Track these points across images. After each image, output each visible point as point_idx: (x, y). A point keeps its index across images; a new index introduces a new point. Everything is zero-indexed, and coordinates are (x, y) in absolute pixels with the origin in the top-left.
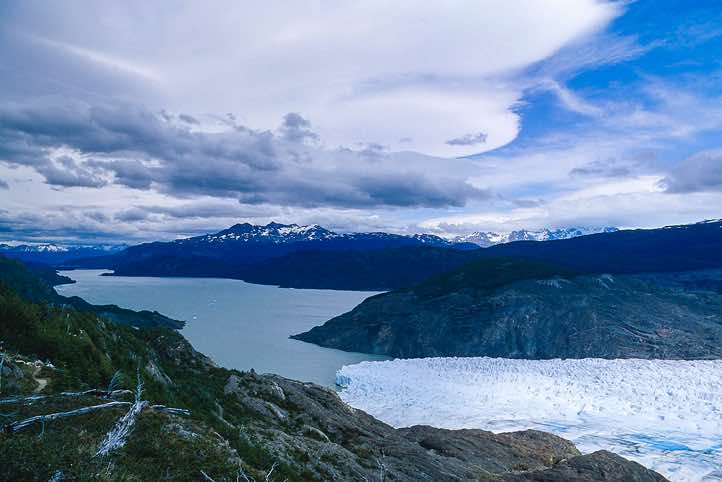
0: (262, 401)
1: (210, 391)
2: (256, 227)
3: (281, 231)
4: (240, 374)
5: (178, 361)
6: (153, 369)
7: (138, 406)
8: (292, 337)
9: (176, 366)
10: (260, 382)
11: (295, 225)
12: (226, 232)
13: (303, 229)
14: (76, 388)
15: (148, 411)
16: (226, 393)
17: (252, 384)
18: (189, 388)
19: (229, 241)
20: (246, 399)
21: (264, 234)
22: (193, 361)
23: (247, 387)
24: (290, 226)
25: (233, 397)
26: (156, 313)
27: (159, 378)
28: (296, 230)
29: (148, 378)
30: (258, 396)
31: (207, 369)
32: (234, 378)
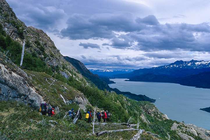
0: (187, 135)
1: (165, 128)
2: (186, 62)
3: (197, 63)
4: (178, 123)
5: (153, 115)
6: (143, 117)
7: (141, 131)
8: (201, 109)
9: (152, 117)
10: (186, 127)
11: (203, 61)
12: (172, 64)
13: (206, 62)
14: (117, 121)
15: (145, 134)
16: (171, 130)
17: (182, 128)
18: (157, 126)
19: (174, 67)
20: (180, 134)
21: (189, 65)
22: (159, 116)
23: (181, 128)
24: (201, 61)
25: (175, 132)
26: (144, 95)
27: (145, 121)
28: (203, 63)
29: (141, 120)
30: (185, 133)
31: (164, 119)
32: (175, 124)
